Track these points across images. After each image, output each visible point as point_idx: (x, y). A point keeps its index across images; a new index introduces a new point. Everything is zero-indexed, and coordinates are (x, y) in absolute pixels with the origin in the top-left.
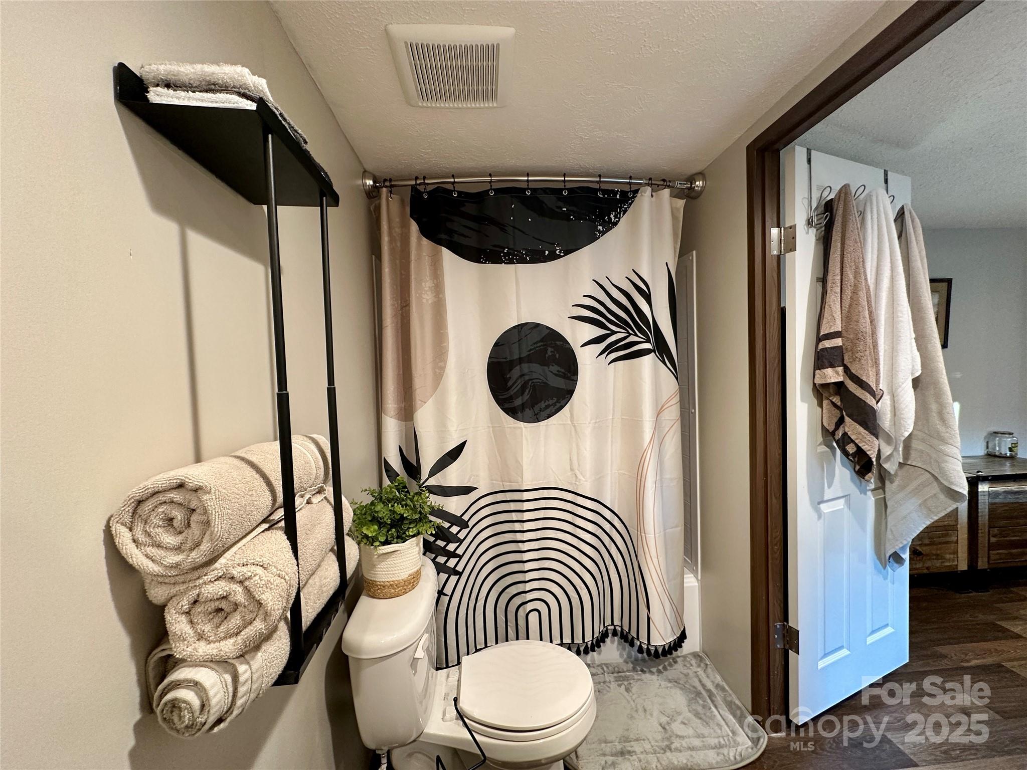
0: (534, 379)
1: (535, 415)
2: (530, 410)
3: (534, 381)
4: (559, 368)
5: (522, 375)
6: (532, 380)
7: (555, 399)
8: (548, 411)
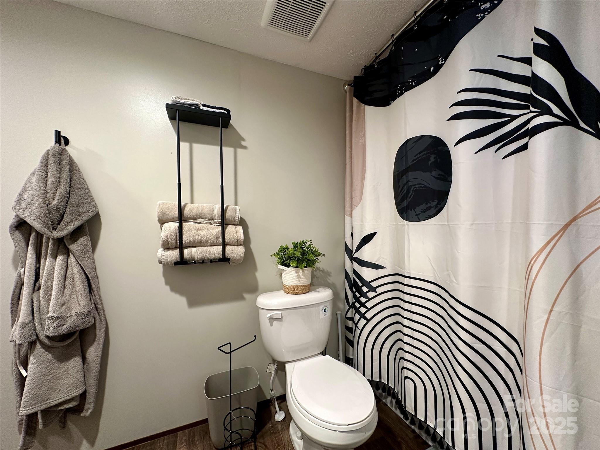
0: (415, 185)
1: (416, 215)
2: (411, 210)
3: (416, 186)
4: (440, 172)
5: (407, 182)
6: (414, 185)
7: (437, 201)
8: (428, 213)
